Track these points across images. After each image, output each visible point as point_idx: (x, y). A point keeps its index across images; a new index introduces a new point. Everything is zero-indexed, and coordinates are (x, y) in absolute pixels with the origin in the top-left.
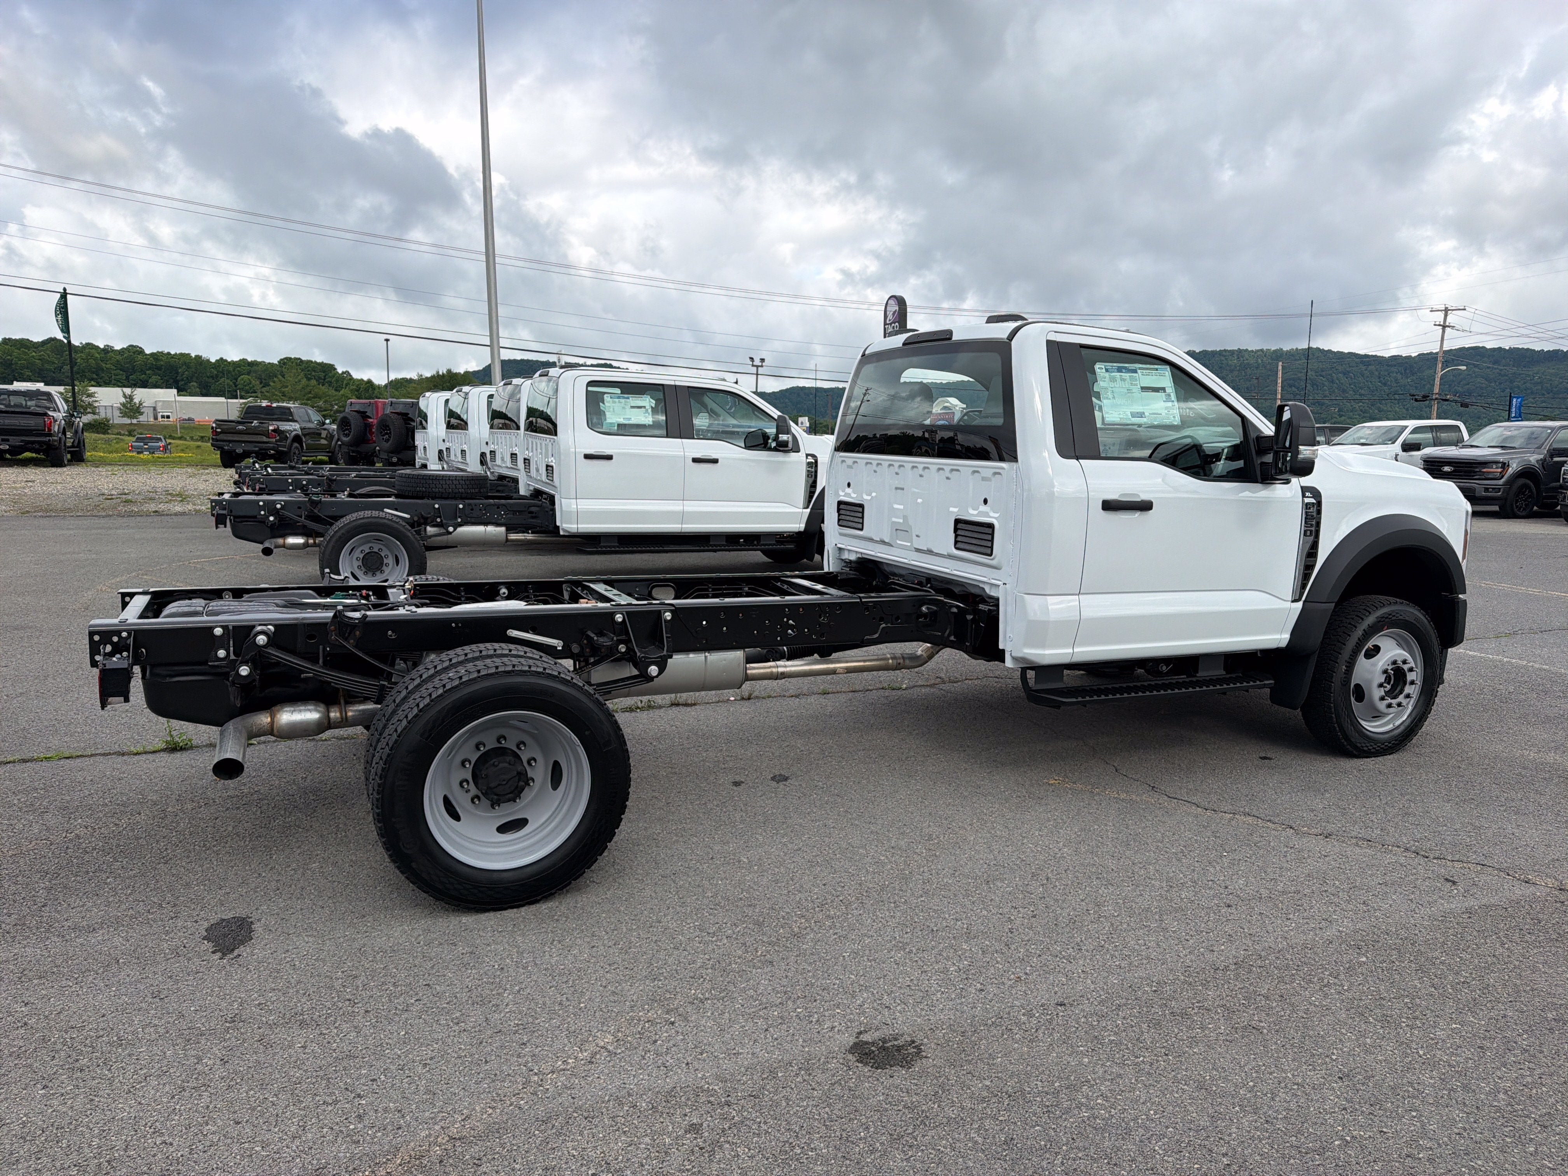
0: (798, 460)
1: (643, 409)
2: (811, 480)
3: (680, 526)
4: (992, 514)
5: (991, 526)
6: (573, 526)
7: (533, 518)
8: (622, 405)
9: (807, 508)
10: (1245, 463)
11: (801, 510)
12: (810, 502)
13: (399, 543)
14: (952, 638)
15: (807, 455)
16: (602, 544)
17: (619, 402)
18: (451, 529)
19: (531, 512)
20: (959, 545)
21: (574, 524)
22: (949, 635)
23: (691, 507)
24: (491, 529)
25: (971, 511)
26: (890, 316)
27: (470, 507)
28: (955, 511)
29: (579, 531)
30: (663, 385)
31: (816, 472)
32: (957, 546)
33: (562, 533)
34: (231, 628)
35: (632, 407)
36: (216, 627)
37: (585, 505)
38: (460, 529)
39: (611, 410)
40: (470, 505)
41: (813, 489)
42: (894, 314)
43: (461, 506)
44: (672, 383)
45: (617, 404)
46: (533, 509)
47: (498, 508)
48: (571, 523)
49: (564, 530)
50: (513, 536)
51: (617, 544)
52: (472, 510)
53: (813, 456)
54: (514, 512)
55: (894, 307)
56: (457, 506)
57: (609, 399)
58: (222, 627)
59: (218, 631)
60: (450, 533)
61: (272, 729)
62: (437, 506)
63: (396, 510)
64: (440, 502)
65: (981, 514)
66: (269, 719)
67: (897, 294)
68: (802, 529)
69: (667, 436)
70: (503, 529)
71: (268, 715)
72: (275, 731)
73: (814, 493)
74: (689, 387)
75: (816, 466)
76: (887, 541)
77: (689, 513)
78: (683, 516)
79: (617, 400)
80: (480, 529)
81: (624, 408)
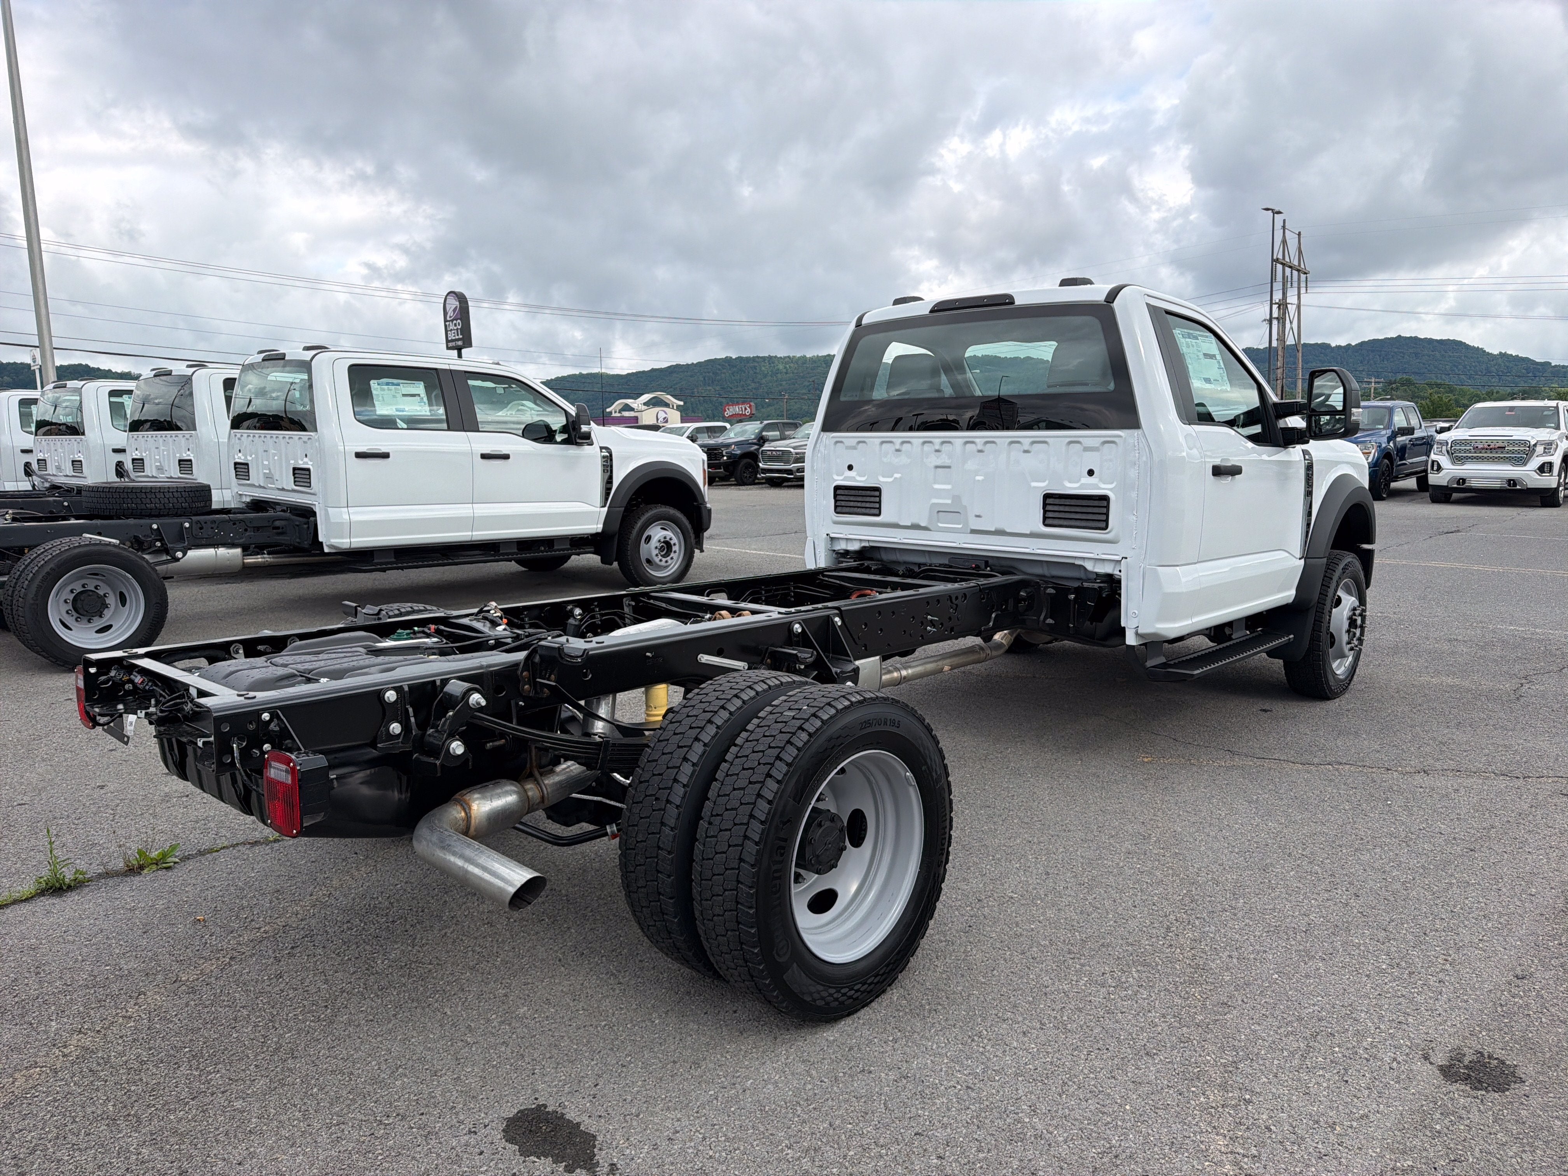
0: (591, 454)
1: (417, 398)
2: (607, 476)
3: (470, 533)
4: (1103, 486)
5: (1105, 498)
6: (344, 541)
7: (279, 534)
8: (393, 392)
9: (604, 506)
10: (1263, 428)
11: (598, 509)
12: (607, 499)
13: (131, 577)
14: (1050, 621)
15: (601, 448)
16: (376, 561)
17: (389, 389)
18: (179, 554)
19: (278, 528)
20: (1048, 522)
21: (346, 538)
22: (1045, 619)
23: (481, 510)
24: (222, 551)
25: (1068, 485)
26: (450, 313)
27: (199, 525)
28: (1044, 486)
29: (353, 546)
30: (436, 369)
31: (611, 466)
32: (1046, 522)
33: (326, 550)
34: (406, 689)
35: (404, 395)
36: (388, 689)
37: (359, 515)
38: (191, 553)
39: (380, 398)
40: (198, 522)
41: (609, 486)
42: (454, 310)
43: (187, 525)
44: (447, 367)
45: (386, 392)
46: (277, 523)
47: (234, 524)
48: (342, 538)
49: (331, 546)
50: (250, 560)
51: (394, 560)
52: (201, 528)
53: (606, 448)
54: (258, 529)
55: (453, 303)
56: (182, 525)
57: (376, 386)
58: (394, 689)
59: (391, 696)
60: (178, 560)
61: (468, 827)
62: (155, 526)
63: (99, 534)
64: (158, 521)
65: (1082, 486)
66: (463, 814)
67: (457, 290)
68: (600, 530)
69: (449, 429)
70: (238, 551)
71: (459, 808)
72: (472, 829)
73: (610, 489)
74: (466, 372)
75: (611, 460)
76: (923, 524)
77: (481, 517)
78: (473, 522)
79: (386, 387)
80: (209, 552)
81: (394, 396)
